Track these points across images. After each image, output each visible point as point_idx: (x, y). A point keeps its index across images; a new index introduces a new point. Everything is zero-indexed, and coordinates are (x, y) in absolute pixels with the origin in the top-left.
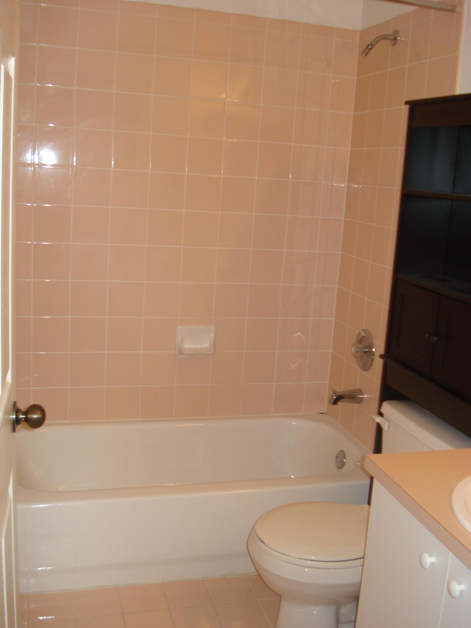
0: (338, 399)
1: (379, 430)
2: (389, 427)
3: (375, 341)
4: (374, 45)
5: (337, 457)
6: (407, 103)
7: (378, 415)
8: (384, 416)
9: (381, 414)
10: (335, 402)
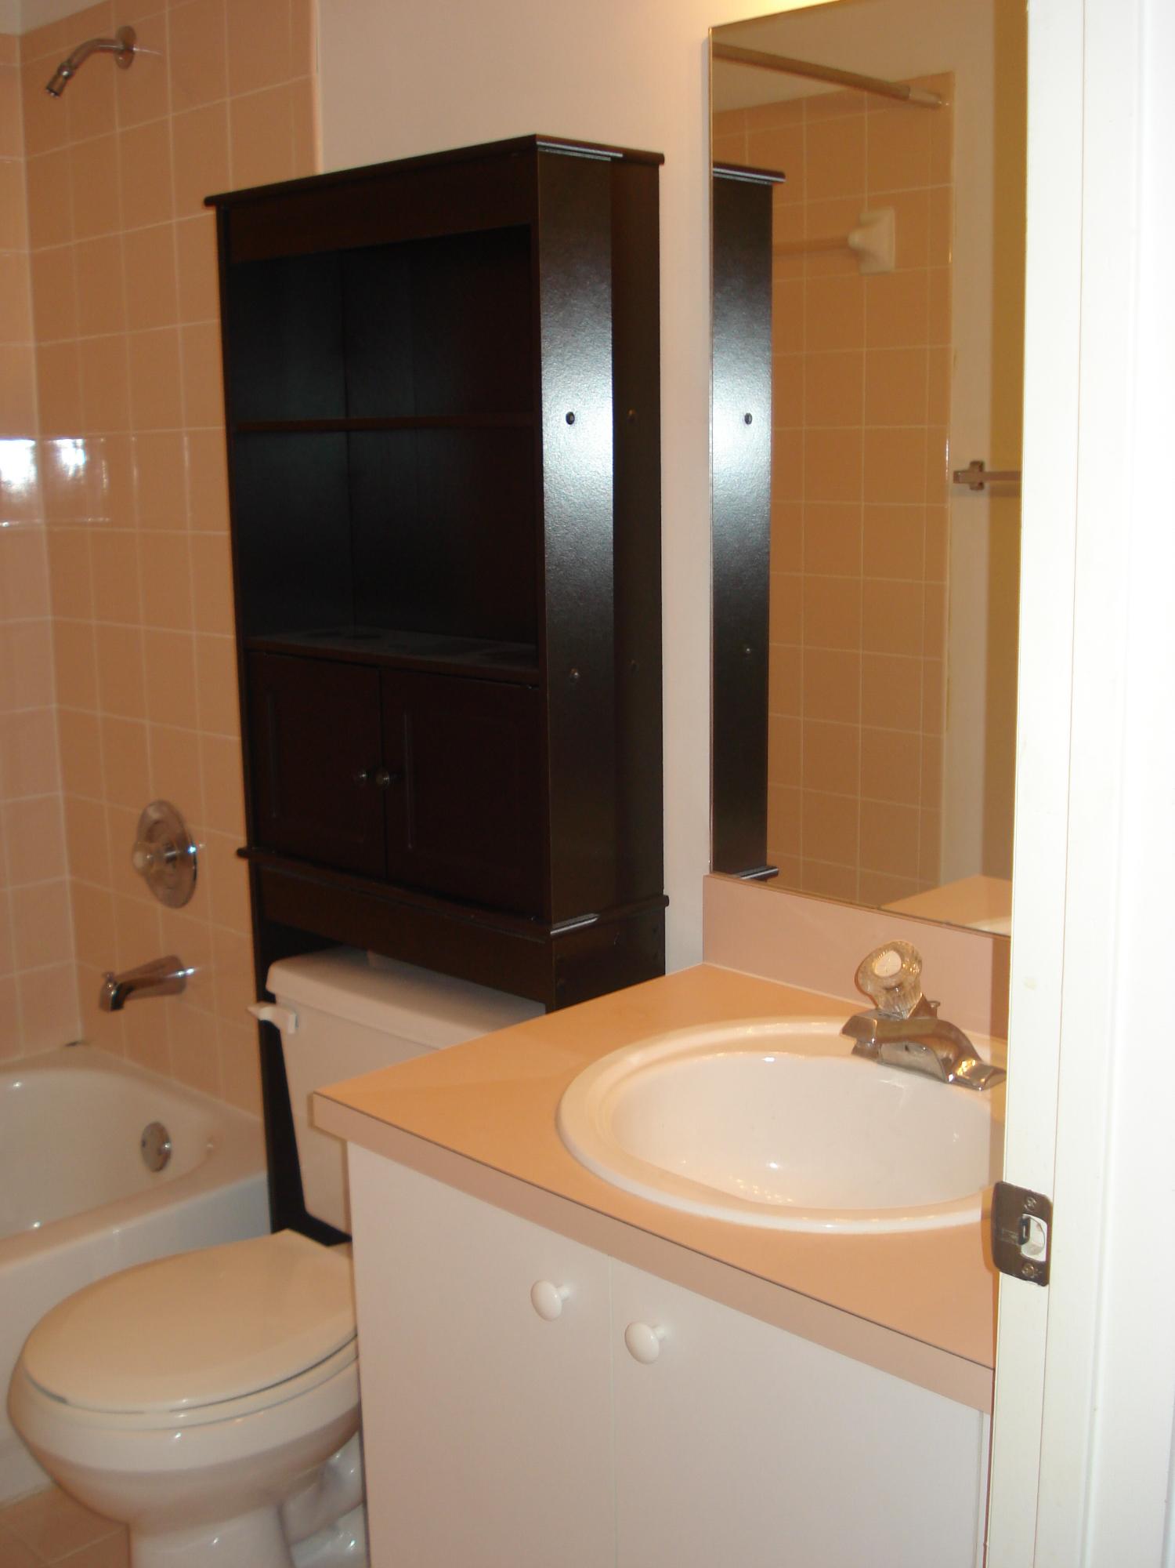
0: (120, 995)
1: (270, 1036)
2: (297, 1025)
3: (192, 827)
4: (76, 67)
5: (144, 1144)
6: (209, 202)
7: (262, 1003)
8: (278, 1000)
9: (266, 997)
10: (117, 1004)
